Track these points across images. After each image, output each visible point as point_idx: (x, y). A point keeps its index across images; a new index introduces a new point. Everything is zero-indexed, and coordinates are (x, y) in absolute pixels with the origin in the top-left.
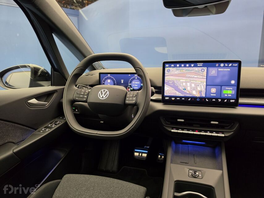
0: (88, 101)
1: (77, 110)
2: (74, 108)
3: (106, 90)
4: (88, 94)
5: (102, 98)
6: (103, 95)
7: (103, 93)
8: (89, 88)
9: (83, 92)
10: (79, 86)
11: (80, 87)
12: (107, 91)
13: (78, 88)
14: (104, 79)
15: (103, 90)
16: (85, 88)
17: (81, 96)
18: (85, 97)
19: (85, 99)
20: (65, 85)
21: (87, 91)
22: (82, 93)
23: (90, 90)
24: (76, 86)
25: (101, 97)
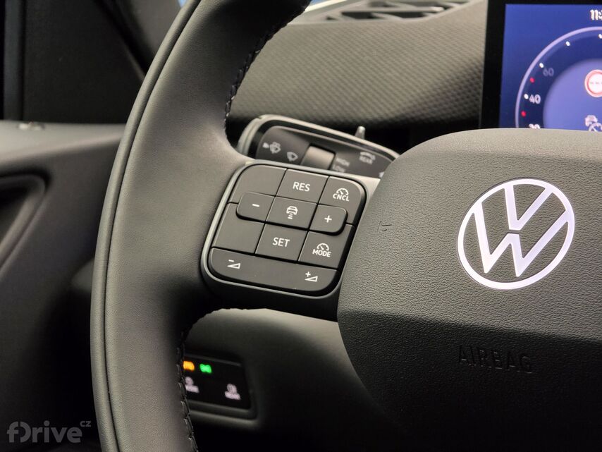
0: (350, 301)
1: (232, 393)
2: (206, 369)
3: (550, 189)
4: (350, 228)
5: (493, 275)
6: (513, 241)
7: (516, 223)
8: (367, 158)
9: (296, 199)
10: (265, 128)
11: (275, 148)
12: (553, 198)
13: (253, 151)
14: (538, 62)
15: (508, 188)
16: (326, 157)
17: (278, 242)
18: (323, 251)
19: (313, 279)
20: (123, 120)
21: (341, 195)
22: (292, 212)
23: (371, 183)
24: (234, 130)
25: (489, 261)
